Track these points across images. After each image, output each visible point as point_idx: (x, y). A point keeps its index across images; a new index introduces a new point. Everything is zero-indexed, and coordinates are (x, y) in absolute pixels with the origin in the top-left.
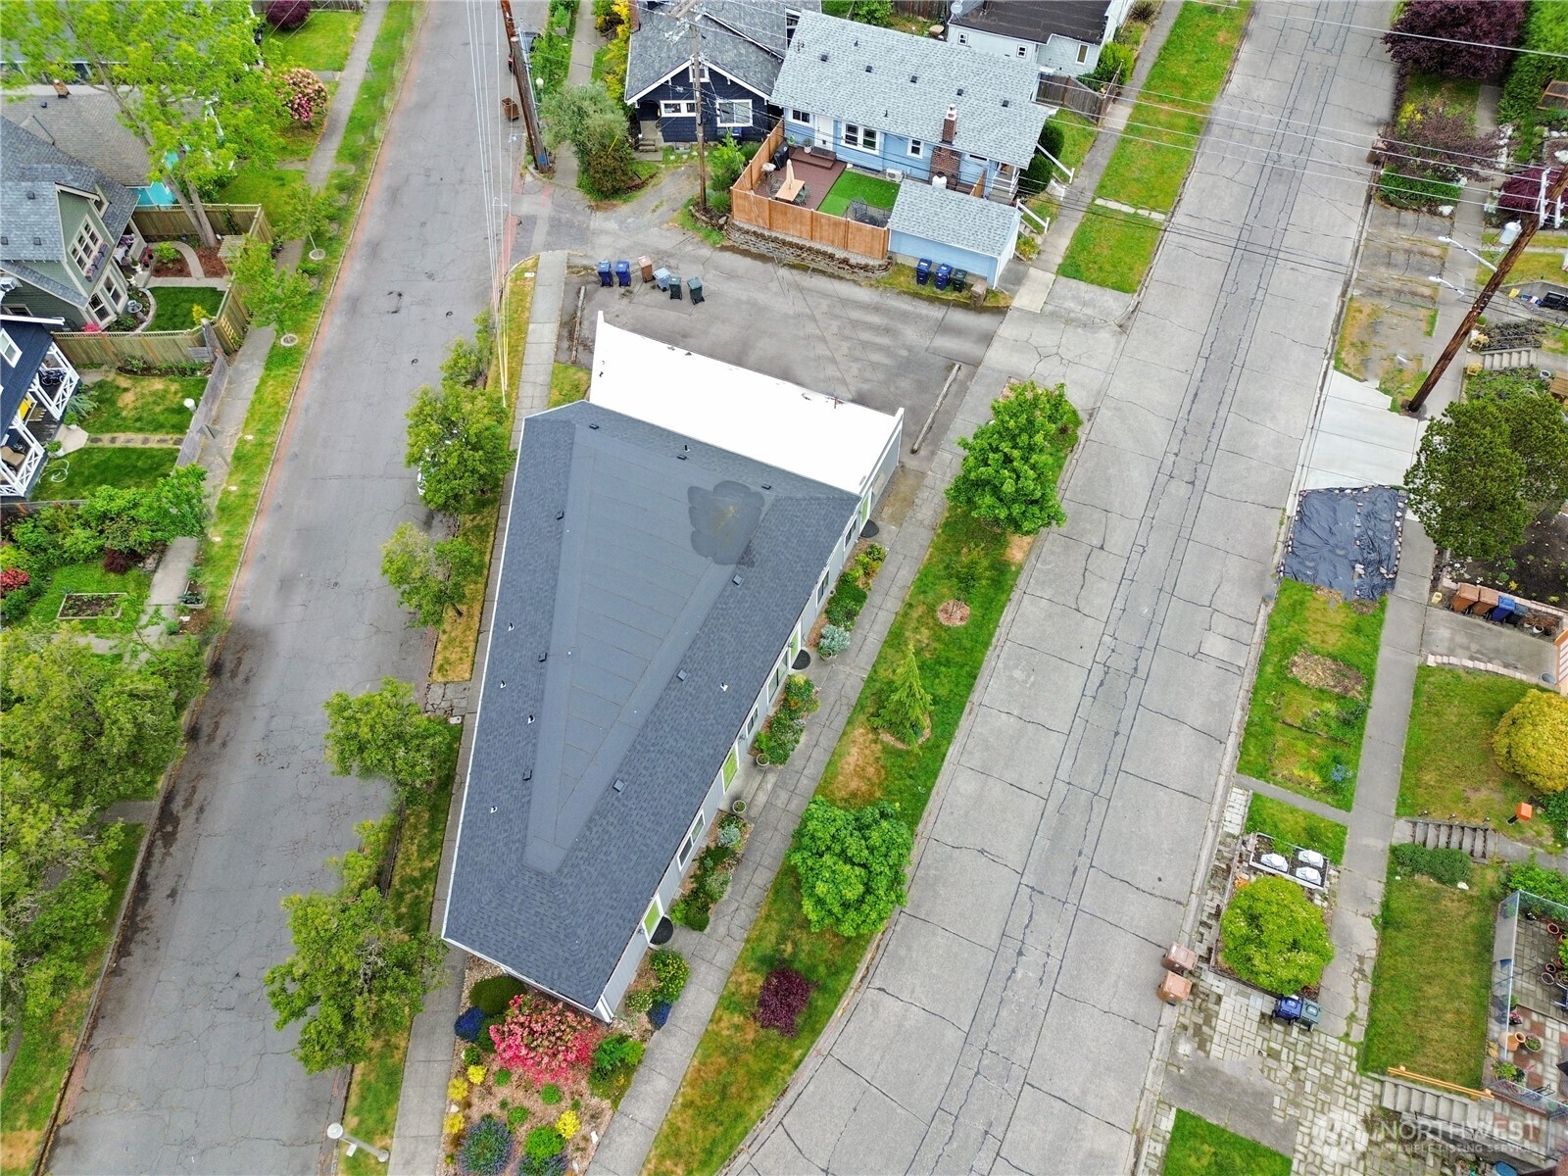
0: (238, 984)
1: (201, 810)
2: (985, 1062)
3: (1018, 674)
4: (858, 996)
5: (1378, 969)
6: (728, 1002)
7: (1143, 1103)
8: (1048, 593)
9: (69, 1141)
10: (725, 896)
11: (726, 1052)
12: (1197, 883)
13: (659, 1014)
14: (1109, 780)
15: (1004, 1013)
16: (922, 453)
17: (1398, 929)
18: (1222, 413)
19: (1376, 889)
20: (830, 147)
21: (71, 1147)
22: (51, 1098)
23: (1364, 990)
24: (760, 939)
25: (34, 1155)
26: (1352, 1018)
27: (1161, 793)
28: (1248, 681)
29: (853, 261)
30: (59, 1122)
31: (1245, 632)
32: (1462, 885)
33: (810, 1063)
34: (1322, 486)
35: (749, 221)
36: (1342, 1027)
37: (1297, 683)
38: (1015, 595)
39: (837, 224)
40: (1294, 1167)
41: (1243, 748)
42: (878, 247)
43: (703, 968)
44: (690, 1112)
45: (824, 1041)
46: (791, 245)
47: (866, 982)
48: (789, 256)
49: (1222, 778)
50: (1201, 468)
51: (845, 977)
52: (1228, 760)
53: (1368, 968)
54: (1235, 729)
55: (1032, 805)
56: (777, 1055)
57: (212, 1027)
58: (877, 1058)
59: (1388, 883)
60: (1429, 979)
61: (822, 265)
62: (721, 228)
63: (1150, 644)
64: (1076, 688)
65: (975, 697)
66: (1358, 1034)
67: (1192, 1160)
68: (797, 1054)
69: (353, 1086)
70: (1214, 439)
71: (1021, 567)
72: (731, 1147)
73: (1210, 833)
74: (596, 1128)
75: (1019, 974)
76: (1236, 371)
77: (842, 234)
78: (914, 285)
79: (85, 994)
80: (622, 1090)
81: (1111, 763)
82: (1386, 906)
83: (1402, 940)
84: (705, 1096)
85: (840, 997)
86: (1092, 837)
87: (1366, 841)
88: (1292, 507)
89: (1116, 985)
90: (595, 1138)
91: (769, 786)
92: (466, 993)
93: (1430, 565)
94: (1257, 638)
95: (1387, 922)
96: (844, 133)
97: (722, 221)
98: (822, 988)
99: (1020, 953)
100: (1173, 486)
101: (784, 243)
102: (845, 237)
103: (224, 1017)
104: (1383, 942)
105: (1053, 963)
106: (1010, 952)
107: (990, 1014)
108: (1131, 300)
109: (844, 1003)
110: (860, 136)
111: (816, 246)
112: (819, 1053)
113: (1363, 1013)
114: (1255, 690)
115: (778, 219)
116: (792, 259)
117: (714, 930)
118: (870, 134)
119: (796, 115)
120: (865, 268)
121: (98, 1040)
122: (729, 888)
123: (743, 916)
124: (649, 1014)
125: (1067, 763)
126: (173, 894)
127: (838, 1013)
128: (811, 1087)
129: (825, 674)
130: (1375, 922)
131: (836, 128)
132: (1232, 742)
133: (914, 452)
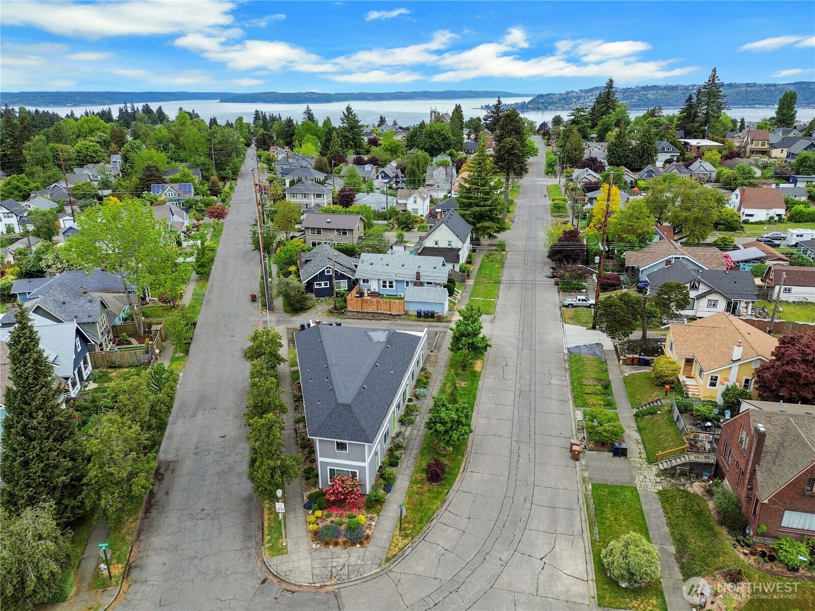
0: (204, 512)
1: (173, 470)
2: (517, 483)
3: (490, 395)
4: (463, 475)
5: (643, 440)
6: (413, 482)
7: (579, 485)
8: (493, 377)
9: (136, 567)
10: (403, 457)
11: (418, 494)
12: (574, 433)
13: (388, 489)
14: (533, 414)
15: (519, 471)
16: (435, 351)
17: (645, 430)
18: (533, 335)
19: (634, 425)
20: (377, 290)
21: (138, 569)
22: (126, 554)
23: (641, 446)
24: (420, 466)
25: (121, 571)
26: (640, 453)
27: (552, 415)
28: (569, 388)
29: (394, 314)
30: (130, 562)
31: (564, 378)
32: (658, 412)
33: (452, 494)
34: (574, 346)
35: (353, 308)
36: (639, 456)
37: (586, 385)
38: (482, 378)
39: (386, 302)
40: (638, 489)
41: (575, 402)
42: (402, 308)
43: (401, 476)
44: (410, 511)
45: (455, 486)
46: (370, 313)
47: (465, 471)
48: (370, 316)
49: (571, 410)
50: (532, 347)
51: (457, 470)
52: (571, 406)
53: (640, 441)
54: (570, 398)
55: (508, 423)
56: (439, 493)
57: (196, 525)
58: (477, 488)
59: (637, 422)
60: (660, 435)
61: (383, 317)
62: (343, 313)
63: (533, 383)
64: (512, 395)
65: (477, 401)
66: (644, 456)
67: (602, 493)
68: (446, 491)
69: (265, 529)
70: (533, 340)
71: (480, 372)
72: (430, 517)
73: (573, 422)
74: (373, 521)
75: (521, 461)
76: (534, 327)
77: (388, 306)
78: (416, 318)
79: (133, 525)
80: (380, 510)
81: (531, 411)
82: (638, 427)
83: (647, 431)
84: (415, 505)
85: (457, 475)
86: (532, 427)
87: (625, 415)
88: (566, 351)
89: (556, 459)
90: (373, 523)
91: (409, 430)
92: (305, 498)
93: (616, 357)
94: (568, 379)
95: (640, 430)
96: (382, 284)
97: (343, 311)
98: (450, 473)
99: (519, 456)
100: (524, 351)
101: (368, 312)
102: (390, 307)
103: (199, 522)
104: (641, 435)
105: (532, 457)
106: (515, 456)
107: (514, 472)
108: (493, 316)
109: (459, 476)
110: (388, 284)
111: (379, 312)
112: (454, 490)
113: (643, 451)
114: (573, 389)
115: (364, 304)
116: (371, 318)
117: (401, 467)
118: (391, 283)
119: (364, 281)
120: (398, 315)
121: (142, 537)
122: (403, 456)
123: (411, 461)
124: (384, 489)
125: (516, 413)
126: (167, 493)
127: (457, 479)
128: (454, 499)
129: (420, 402)
130: (637, 431)
131: (379, 283)
132: (571, 402)
133: (432, 351)
